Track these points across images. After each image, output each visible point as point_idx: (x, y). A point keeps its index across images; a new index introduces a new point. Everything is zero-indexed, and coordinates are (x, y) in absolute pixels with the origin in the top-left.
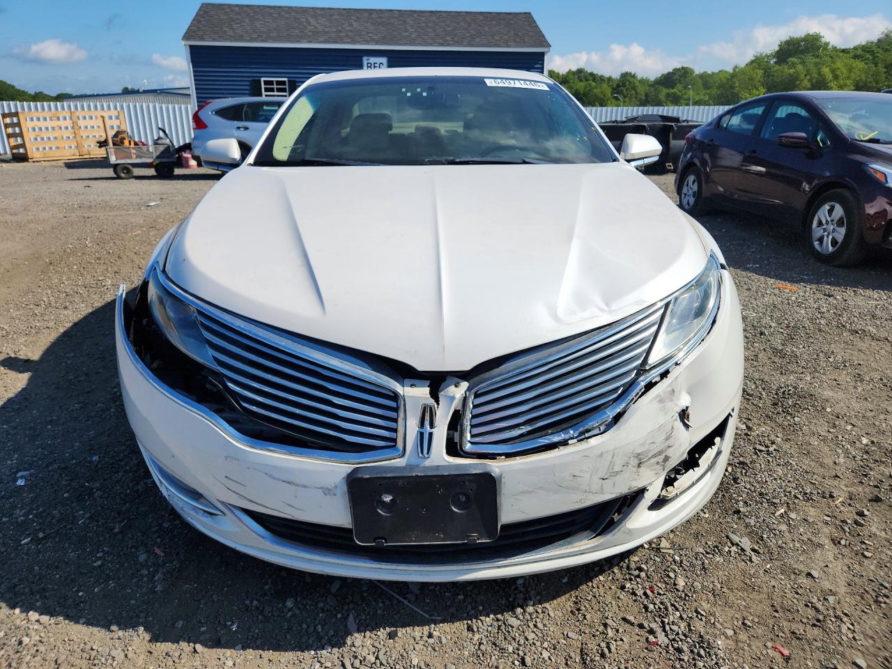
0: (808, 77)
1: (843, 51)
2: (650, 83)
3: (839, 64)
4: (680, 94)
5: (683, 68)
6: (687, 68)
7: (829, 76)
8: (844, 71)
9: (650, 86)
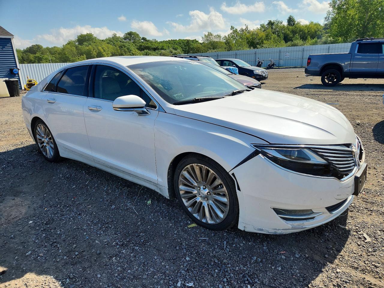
0: (95, 51)
1: (102, 41)
2: (22, 52)
3: (104, 46)
4: (41, 57)
5: (36, 45)
6: (39, 45)
7: (102, 50)
8: (107, 49)
9: (23, 53)
